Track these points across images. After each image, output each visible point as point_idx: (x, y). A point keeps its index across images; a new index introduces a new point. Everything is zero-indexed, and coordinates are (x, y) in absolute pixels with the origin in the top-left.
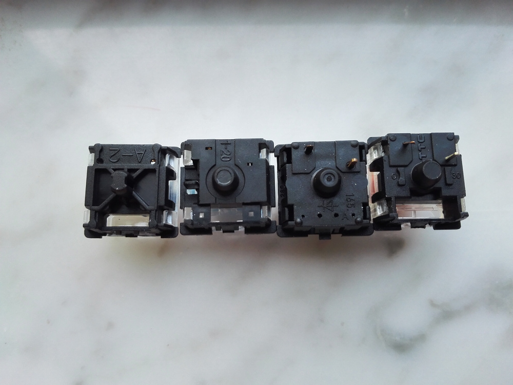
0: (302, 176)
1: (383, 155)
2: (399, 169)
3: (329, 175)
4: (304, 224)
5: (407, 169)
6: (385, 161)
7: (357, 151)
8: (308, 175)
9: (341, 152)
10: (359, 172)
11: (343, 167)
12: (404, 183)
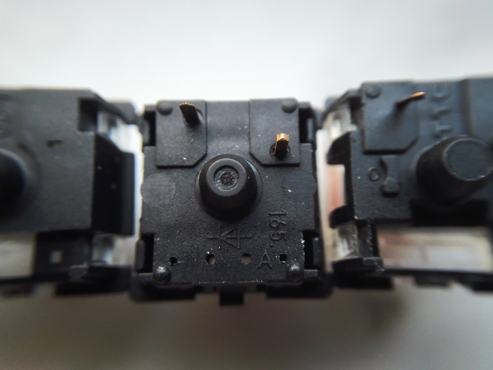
0: (176, 173)
1: (352, 128)
2: (386, 158)
3: (228, 170)
4: (175, 279)
5: (404, 158)
6: (354, 141)
7: (294, 119)
8: (190, 171)
9: (261, 122)
10: (297, 165)
11: (264, 153)
12: (396, 189)
